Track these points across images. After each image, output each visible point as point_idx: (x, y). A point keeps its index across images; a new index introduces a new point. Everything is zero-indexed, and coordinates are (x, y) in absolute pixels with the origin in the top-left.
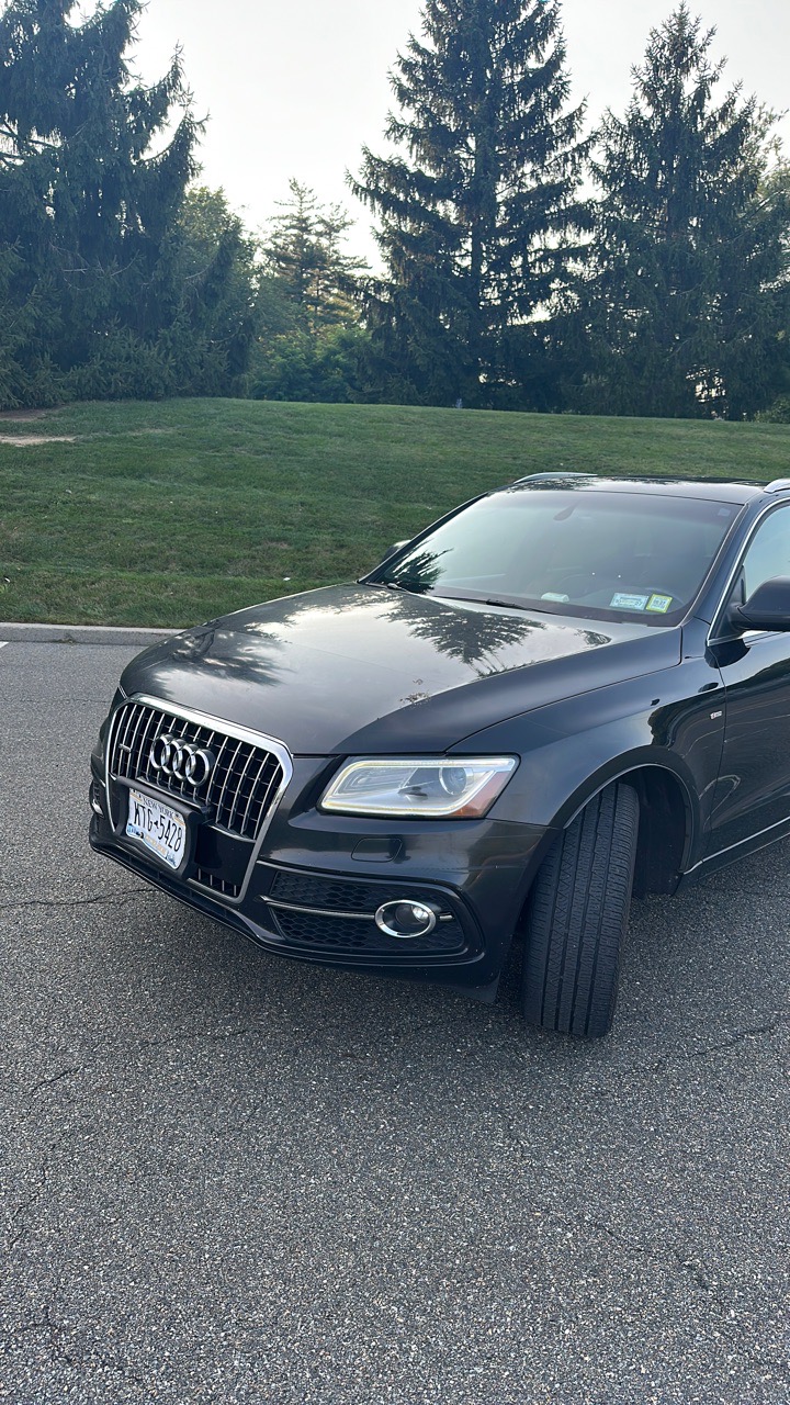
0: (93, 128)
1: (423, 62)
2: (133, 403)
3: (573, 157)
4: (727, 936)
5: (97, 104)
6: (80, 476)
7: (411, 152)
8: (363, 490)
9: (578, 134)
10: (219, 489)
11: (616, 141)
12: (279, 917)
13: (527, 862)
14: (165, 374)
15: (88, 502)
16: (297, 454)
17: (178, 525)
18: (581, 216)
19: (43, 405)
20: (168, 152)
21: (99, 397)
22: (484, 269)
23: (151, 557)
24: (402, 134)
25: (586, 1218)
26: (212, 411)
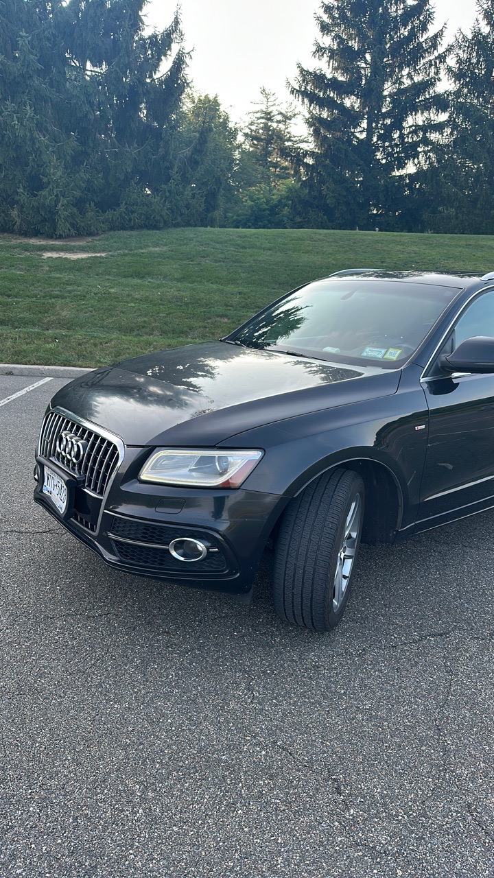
0: (122, 61)
1: (338, 5)
2: (145, 232)
3: (436, 63)
4: (439, 574)
5: (124, 45)
6: (107, 277)
7: (329, 65)
8: (280, 284)
9: (439, 47)
10: (189, 285)
11: (464, 51)
12: (117, 545)
13: (267, 517)
14: (164, 213)
15: (110, 293)
16: (240, 262)
17: (161, 307)
18: (440, 103)
19: (90, 234)
20: (169, 73)
21: (124, 229)
22: (375, 139)
23: (143, 327)
24: (323, 53)
25: (278, 743)
26: (192, 236)
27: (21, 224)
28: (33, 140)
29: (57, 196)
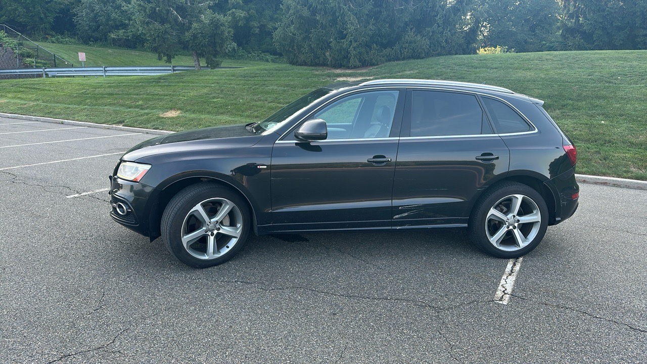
13: (148, 198)
27: (331, 60)
28: (340, 8)
29: (351, 41)
